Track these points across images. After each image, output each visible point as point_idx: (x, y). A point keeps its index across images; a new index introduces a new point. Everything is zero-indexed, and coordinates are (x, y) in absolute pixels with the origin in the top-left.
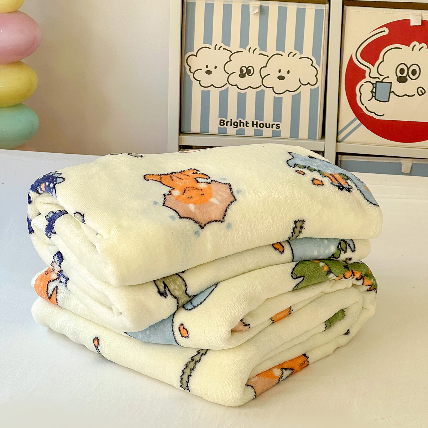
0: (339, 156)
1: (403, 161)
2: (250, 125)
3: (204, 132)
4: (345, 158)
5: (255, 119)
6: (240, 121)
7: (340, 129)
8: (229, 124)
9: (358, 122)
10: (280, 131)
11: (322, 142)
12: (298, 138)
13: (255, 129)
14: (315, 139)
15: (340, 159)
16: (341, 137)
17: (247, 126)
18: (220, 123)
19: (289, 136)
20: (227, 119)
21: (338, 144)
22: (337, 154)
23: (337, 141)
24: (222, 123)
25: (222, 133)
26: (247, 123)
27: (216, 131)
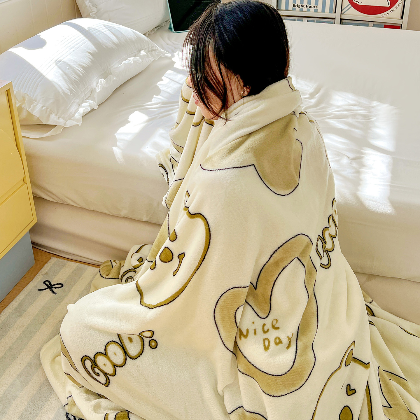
0: (342, 20)
1: (369, 23)
2: (305, 6)
3: (287, 9)
4: (344, 21)
5: (308, 4)
6: (301, 5)
7: (342, 9)
8: (297, 6)
9: (350, 6)
10: (317, 10)
11: (335, 14)
12: (324, 12)
13: (307, 9)
14: (332, 13)
15: (342, 22)
16: (342, 13)
17: (304, 7)
18: (293, 5)
19: (321, 11)
20: (296, 4)
21: (341, 15)
22: (341, 19)
23: (341, 14)
24: (294, 6)
25: (294, 10)
26: (304, 6)
27: (292, 9)
